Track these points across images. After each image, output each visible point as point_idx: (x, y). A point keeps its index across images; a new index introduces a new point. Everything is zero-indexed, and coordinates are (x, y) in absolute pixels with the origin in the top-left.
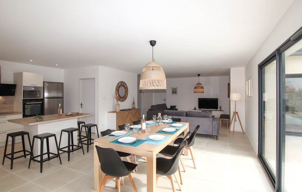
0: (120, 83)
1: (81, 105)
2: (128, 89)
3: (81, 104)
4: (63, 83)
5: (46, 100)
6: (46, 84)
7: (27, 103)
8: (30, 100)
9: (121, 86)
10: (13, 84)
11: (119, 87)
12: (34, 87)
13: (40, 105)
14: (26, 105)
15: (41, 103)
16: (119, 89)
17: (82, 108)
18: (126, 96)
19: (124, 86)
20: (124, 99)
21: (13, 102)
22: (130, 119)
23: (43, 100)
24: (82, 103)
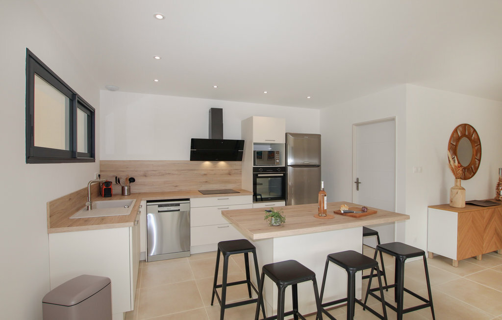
0: (460, 128)
1: (357, 183)
2: (480, 144)
3: (356, 181)
4: (319, 136)
5: (290, 169)
6: (291, 139)
7: (259, 175)
8: (265, 170)
9: (462, 137)
10: (241, 139)
11: (459, 139)
12: (271, 144)
13: (280, 178)
14: (258, 179)
15: (282, 175)
16: (456, 146)
17: (358, 189)
18: (475, 164)
19: (469, 137)
20: (470, 174)
21: (241, 172)
22: (496, 230)
23: (284, 170)
24: (358, 179)
